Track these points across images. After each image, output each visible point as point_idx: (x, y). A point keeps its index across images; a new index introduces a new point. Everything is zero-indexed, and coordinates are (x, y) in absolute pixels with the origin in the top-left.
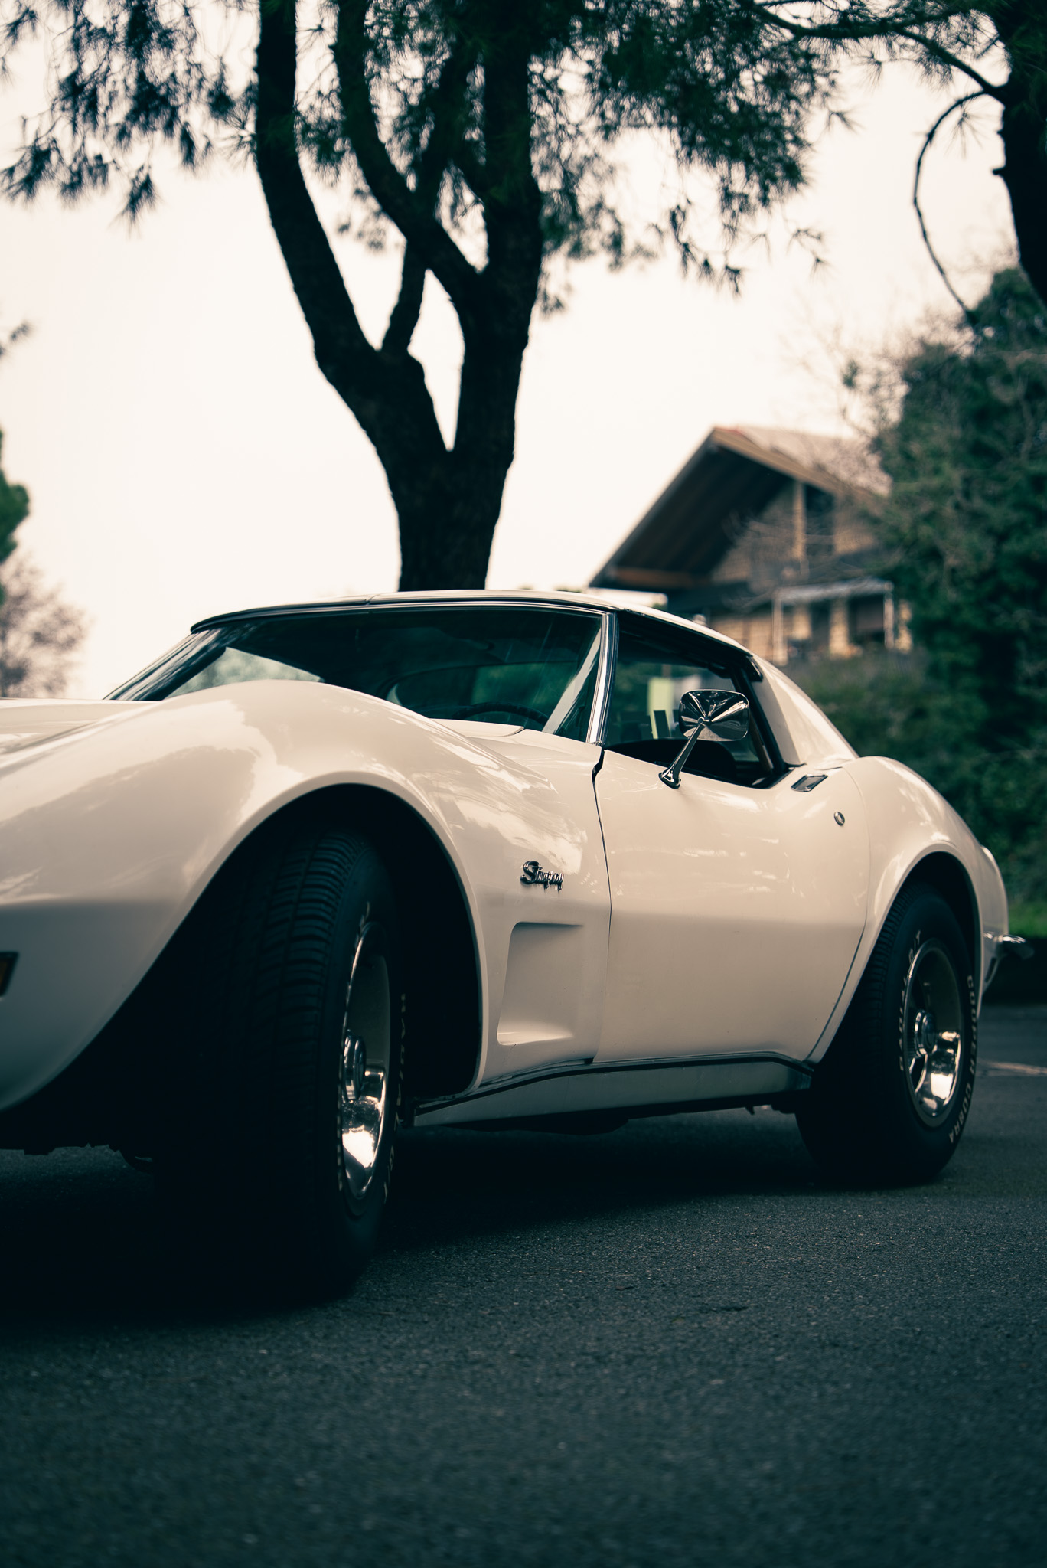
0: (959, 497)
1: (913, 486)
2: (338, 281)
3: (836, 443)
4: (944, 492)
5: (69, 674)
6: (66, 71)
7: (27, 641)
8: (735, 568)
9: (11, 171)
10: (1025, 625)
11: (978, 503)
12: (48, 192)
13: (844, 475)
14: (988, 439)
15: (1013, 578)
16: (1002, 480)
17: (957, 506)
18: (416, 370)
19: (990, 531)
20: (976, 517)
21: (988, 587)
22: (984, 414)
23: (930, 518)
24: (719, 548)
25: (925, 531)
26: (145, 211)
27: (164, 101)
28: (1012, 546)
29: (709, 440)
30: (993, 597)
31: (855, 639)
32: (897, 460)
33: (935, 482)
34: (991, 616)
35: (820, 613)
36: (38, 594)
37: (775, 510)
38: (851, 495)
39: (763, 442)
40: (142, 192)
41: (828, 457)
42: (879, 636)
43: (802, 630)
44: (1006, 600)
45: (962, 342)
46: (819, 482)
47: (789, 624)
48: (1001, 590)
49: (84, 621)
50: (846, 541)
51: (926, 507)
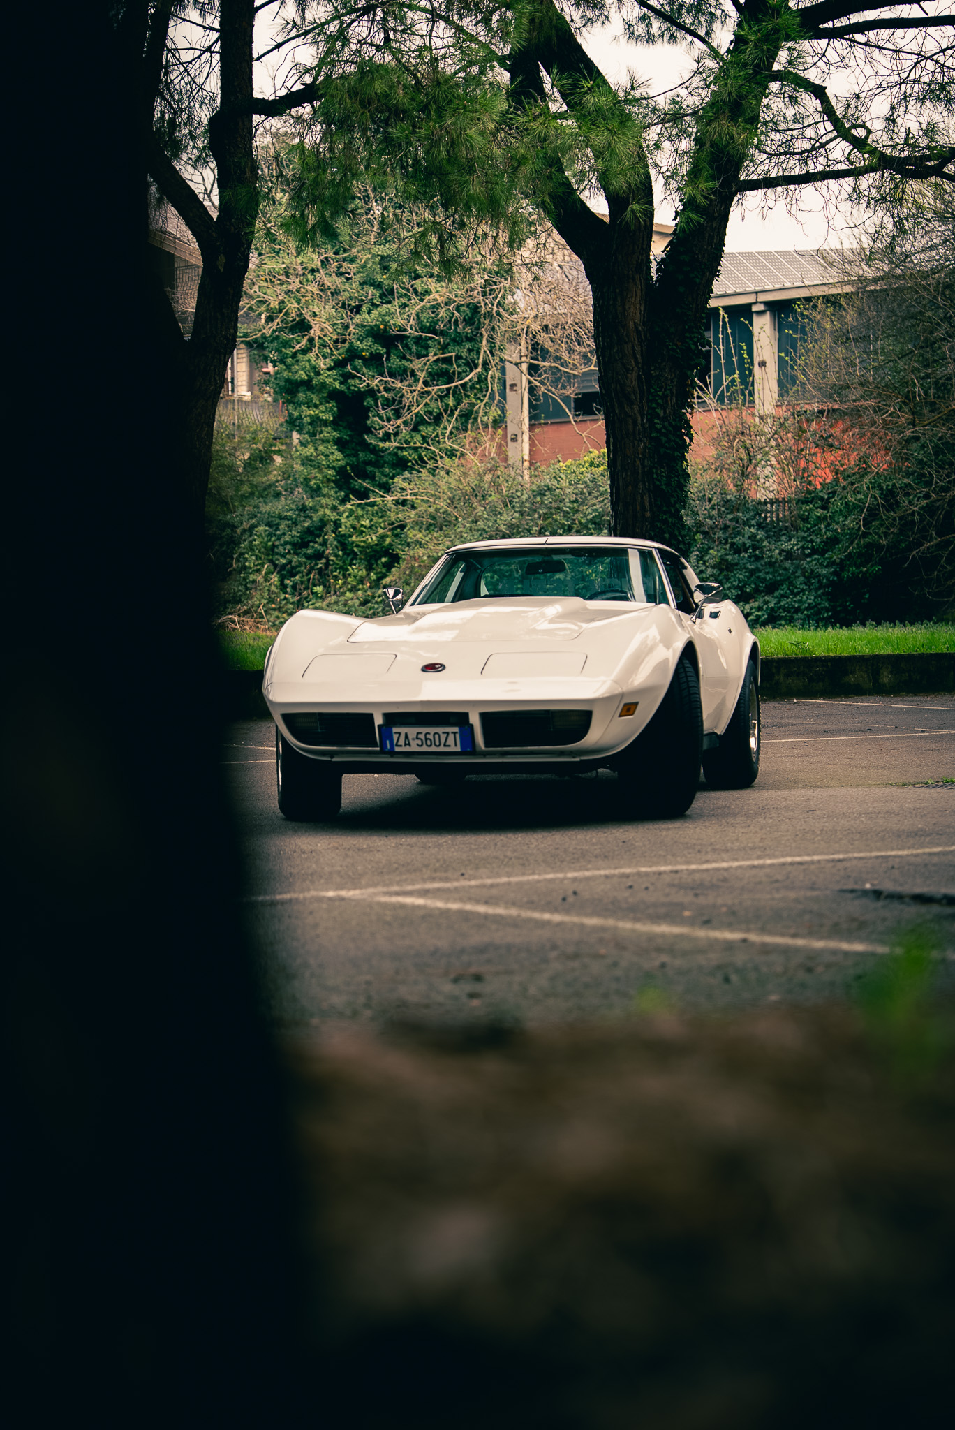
11: (335, 281)
15: (366, 347)
17: (318, 283)
19: (346, 306)
20: (335, 292)
21: (343, 353)
28: (365, 318)
30: (350, 361)
44: (359, 364)
48: (353, 355)
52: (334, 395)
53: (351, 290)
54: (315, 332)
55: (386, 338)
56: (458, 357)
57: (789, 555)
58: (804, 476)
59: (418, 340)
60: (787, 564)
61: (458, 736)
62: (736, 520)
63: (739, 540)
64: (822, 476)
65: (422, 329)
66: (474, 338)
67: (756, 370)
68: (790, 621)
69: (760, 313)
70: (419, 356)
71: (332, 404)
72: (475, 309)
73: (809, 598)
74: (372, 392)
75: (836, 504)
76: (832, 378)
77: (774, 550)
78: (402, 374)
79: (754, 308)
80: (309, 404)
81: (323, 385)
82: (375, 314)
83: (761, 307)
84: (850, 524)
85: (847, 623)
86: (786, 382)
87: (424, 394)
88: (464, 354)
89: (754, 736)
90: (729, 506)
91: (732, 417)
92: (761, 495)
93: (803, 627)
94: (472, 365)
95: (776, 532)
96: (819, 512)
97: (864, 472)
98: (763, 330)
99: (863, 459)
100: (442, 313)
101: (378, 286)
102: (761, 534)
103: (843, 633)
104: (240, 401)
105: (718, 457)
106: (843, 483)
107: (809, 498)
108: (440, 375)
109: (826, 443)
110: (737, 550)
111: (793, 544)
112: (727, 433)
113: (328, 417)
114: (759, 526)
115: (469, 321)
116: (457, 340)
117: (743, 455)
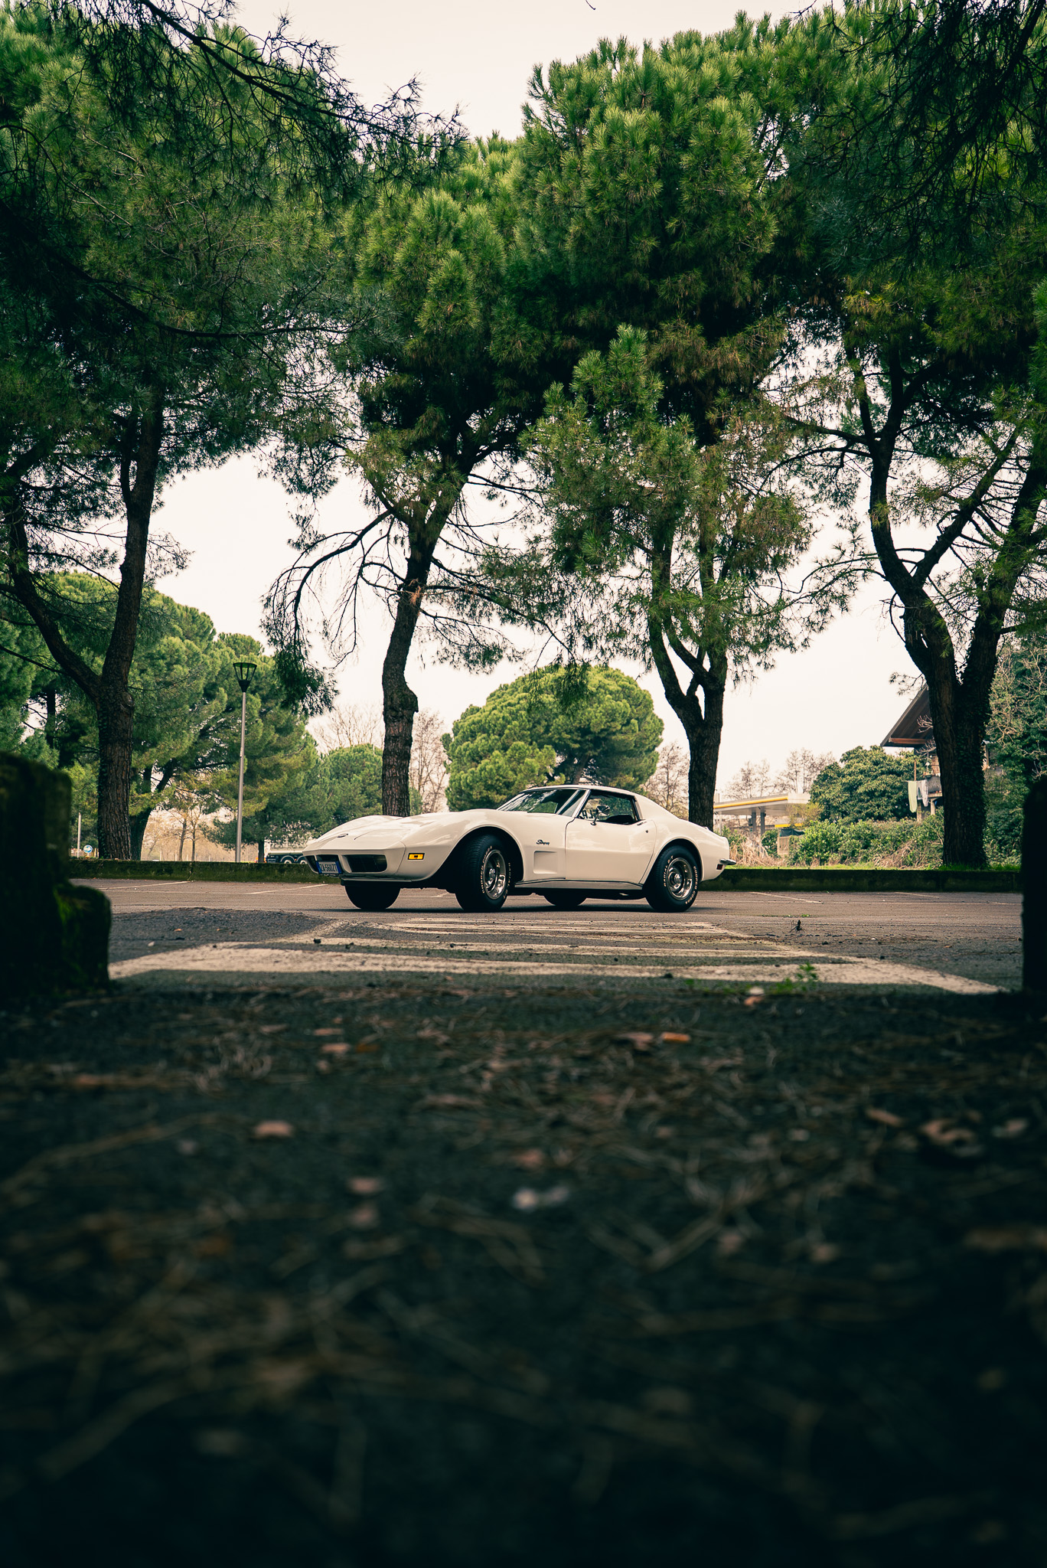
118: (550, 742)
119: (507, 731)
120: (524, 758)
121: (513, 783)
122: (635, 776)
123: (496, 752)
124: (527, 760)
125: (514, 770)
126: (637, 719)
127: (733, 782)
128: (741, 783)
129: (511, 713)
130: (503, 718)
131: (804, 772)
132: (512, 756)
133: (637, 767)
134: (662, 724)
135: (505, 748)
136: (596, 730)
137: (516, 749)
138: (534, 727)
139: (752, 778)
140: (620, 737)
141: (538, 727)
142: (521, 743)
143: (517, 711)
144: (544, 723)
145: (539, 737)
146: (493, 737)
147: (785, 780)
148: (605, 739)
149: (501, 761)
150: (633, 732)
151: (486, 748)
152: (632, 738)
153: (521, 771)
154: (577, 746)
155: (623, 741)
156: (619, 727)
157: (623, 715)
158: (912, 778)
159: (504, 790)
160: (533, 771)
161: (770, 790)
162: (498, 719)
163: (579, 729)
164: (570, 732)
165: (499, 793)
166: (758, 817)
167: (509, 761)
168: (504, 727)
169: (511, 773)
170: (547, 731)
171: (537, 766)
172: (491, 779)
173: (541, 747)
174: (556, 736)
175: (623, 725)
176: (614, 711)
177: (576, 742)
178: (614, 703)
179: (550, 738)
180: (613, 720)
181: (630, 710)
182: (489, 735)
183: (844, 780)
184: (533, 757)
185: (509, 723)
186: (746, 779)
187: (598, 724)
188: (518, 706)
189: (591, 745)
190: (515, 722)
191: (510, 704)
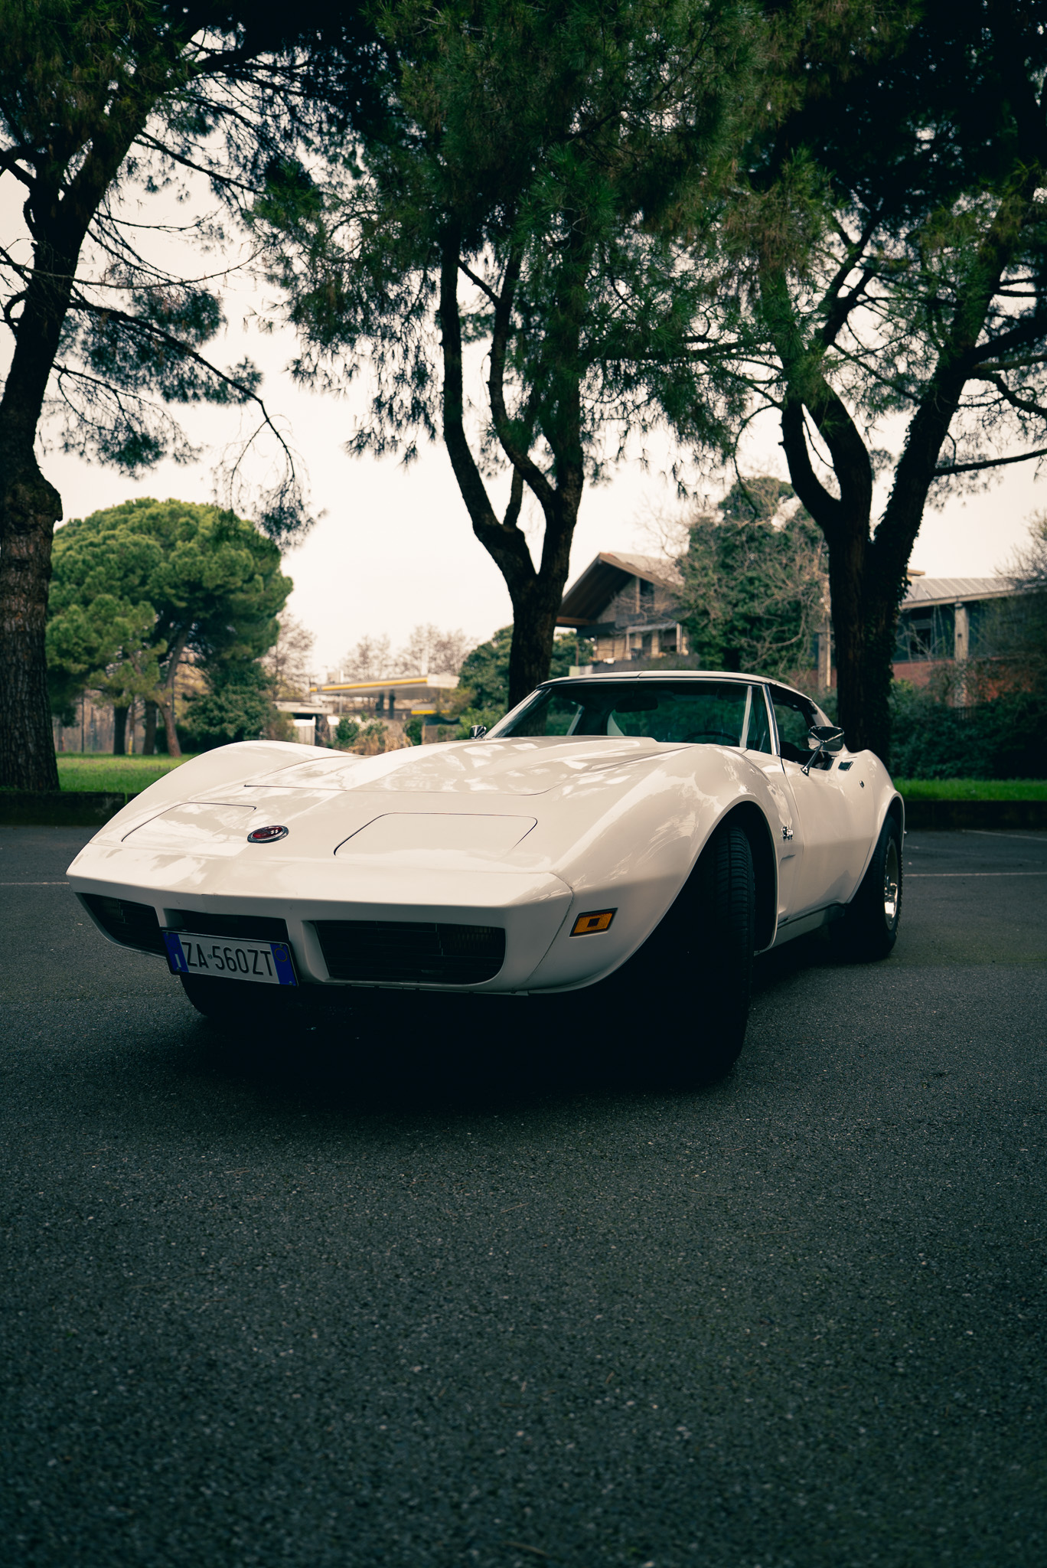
0: (716, 587)
1: (695, 582)
2: (484, 492)
3: (660, 562)
4: (710, 585)
5: (305, 661)
6: (377, 394)
7: (287, 646)
8: (608, 617)
9: (351, 442)
10: (745, 645)
11: (724, 590)
12: (368, 452)
13: (662, 577)
14: (729, 561)
15: (740, 624)
16: (736, 579)
17: (715, 591)
18: (521, 535)
19: (730, 603)
20: (724, 596)
21: (727, 627)
22: (728, 550)
23: (703, 596)
24: (604, 605)
25: (701, 602)
26: (412, 462)
27: (424, 409)
28: (740, 609)
29: (598, 558)
30: (731, 632)
31: (662, 649)
32: (688, 570)
33: (706, 580)
34: (729, 641)
35: (647, 638)
36: (292, 625)
37: (628, 589)
38: (666, 586)
39: (623, 560)
40: (411, 453)
41: (654, 567)
42: (674, 648)
43: (638, 645)
44: (736, 633)
45: (719, 518)
46: (647, 578)
47: (633, 642)
48: (733, 629)
49: (312, 637)
50: (660, 605)
51: (702, 591)
52: (722, 650)
53: (733, 595)
54: (713, 616)
55: (753, 620)
56: (789, 630)
57: (970, 738)
58: (982, 695)
59: (768, 621)
60: (969, 743)
61: (271, 957)
62: (939, 718)
63: (941, 729)
64: (992, 694)
65: (770, 614)
66: (798, 619)
67: (956, 638)
68: (970, 775)
69: (959, 608)
70: (768, 629)
71: (721, 655)
72: (798, 603)
73: (982, 763)
74: (742, 648)
75: (1000, 710)
76: (1000, 638)
77: (962, 735)
78: (759, 639)
79: (957, 605)
80: (709, 654)
81: (717, 644)
82: (745, 607)
83: (959, 605)
84: (1008, 721)
85: (1003, 776)
86: (973, 641)
87: (769, 649)
88: (792, 628)
89: (891, 900)
90: (935, 709)
91: (940, 663)
92: (957, 704)
93: (976, 779)
94: (796, 633)
95: (963, 725)
96: (989, 715)
97: (1017, 692)
98: (961, 617)
99: (1017, 685)
100: (780, 605)
101: (747, 592)
102: (954, 726)
103: (1001, 783)
104: (682, 655)
105: (931, 683)
106: (1004, 698)
107: (983, 706)
108: (779, 638)
109: (995, 676)
110: (940, 734)
111: (973, 732)
112: (936, 670)
113: (719, 661)
114: (954, 722)
115: (794, 610)
116: (789, 621)
117: (945, 681)
118: (147, 597)
119: (88, 580)
120: (112, 616)
121: (97, 650)
122: (254, 647)
123: (74, 607)
124: (118, 619)
125: (99, 632)
126: (262, 575)
127: (348, 658)
128: (358, 659)
129: (95, 556)
130: (84, 561)
131: (430, 651)
132: (96, 614)
133: (256, 635)
134: (292, 584)
135: (86, 602)
136: (210, 585)
137: (103, 604)
138: (126, 576)
139: (370, 654)
140: (241, 596)
141: (131, 576)
142: (108, 597)
143: (103, 553)
144: (140, 572)
145: (132, 589)
146: (68, 586)
147: (408, 658)
148: (220, 598)
149: (81, 619)
150: (258, 591)
151: (59, 600)
152: (255, 598)
153: (108, 633)
154: (183, 604)
155: (244, 601)
156: (240, 584)
157: (245, 568)
158: (573, 664)
159: (85, 658)
160: (125, 634)
161: (390, 669)
162: (76, 562)
163: (187, 583)
164: (175, 586)
165: (77, 660)
166: (386, 701)
167: (91, 619)
168: (84, 574)
169: (94, 635)
170: (143, 582)
171: (130, 627)
172: (68, 642)
173: (135, 602)
174: (157, 591)
175: (244, 582)
176: (234, 562)
177: (181, 599)
178: (233, 552)
179: (148, 593)
180: (232, 574)
181: (252, 563)
182: (62, 584)
183: (499, 663)
184: (124, 615)
185: (91, 568)
186: (364, 655)
187: (212, 578)
188: (104, 547)
189: (201, 604)
190: (101, 569)
191: (92, 544)
